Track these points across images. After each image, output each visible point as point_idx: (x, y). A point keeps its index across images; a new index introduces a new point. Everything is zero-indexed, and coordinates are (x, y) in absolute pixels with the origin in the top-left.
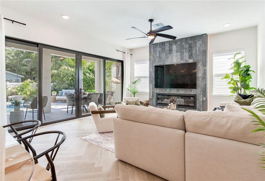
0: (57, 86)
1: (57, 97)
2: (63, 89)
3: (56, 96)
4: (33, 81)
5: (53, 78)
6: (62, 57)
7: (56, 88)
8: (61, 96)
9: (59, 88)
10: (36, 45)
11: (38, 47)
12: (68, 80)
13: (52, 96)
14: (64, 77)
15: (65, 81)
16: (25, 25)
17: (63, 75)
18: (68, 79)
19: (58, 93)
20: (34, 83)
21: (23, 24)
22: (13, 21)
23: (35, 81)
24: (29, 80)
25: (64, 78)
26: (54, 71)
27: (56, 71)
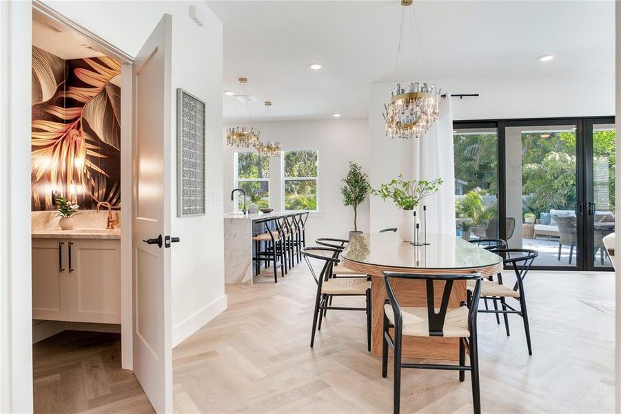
0: (538, 202)
1: (538, 227)
2: (553, 207)
3: (535, 223)
4: (484, 191)
5: (528, 182)
6: (547, 134)
7: (534, 206)
8: (548, 224)
9: (542, 206)
10: (495, 124)
11: (497, 126)
12: (564, 185)
13: (524, 222)
14: (556, 178)
15: (559, 189)
16: (478, 95)
17: (554, 175)
18: (566, 183)
19: (539, 217)
20: (488, 194)
21: (475, 95)
22: (461, 96)
23: (490, 192)
24: (479, 189)
25: (555, 181)
26: (529, 166)
27: (534, 166)
